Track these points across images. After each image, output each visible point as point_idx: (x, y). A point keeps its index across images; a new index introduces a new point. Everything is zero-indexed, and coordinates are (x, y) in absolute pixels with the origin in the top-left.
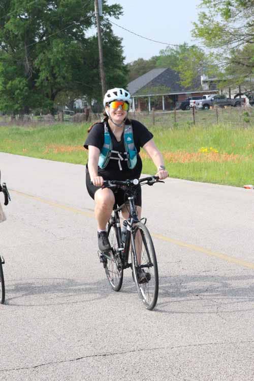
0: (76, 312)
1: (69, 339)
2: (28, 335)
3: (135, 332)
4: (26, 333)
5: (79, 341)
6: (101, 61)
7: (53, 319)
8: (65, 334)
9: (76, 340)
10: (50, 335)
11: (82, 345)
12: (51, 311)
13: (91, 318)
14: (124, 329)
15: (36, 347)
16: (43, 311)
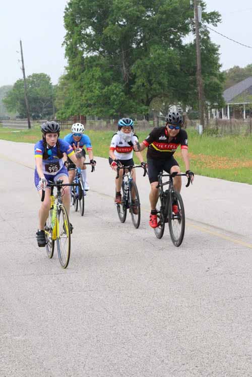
0: (179, 331)
1: (173, 362)
2: (129, 355)
3: (245, 357)
4: (126, 352)
5: (184, 364)
6: (198, 68)
7: (155, 337)
8: (168, 356)
9: (180, 363)
10: (153, 356)
11: (188, 370)
12: (152, 329)
13: (195, 338)
14: (232, 353)
15: (137, 369)
16: (143, 328)
